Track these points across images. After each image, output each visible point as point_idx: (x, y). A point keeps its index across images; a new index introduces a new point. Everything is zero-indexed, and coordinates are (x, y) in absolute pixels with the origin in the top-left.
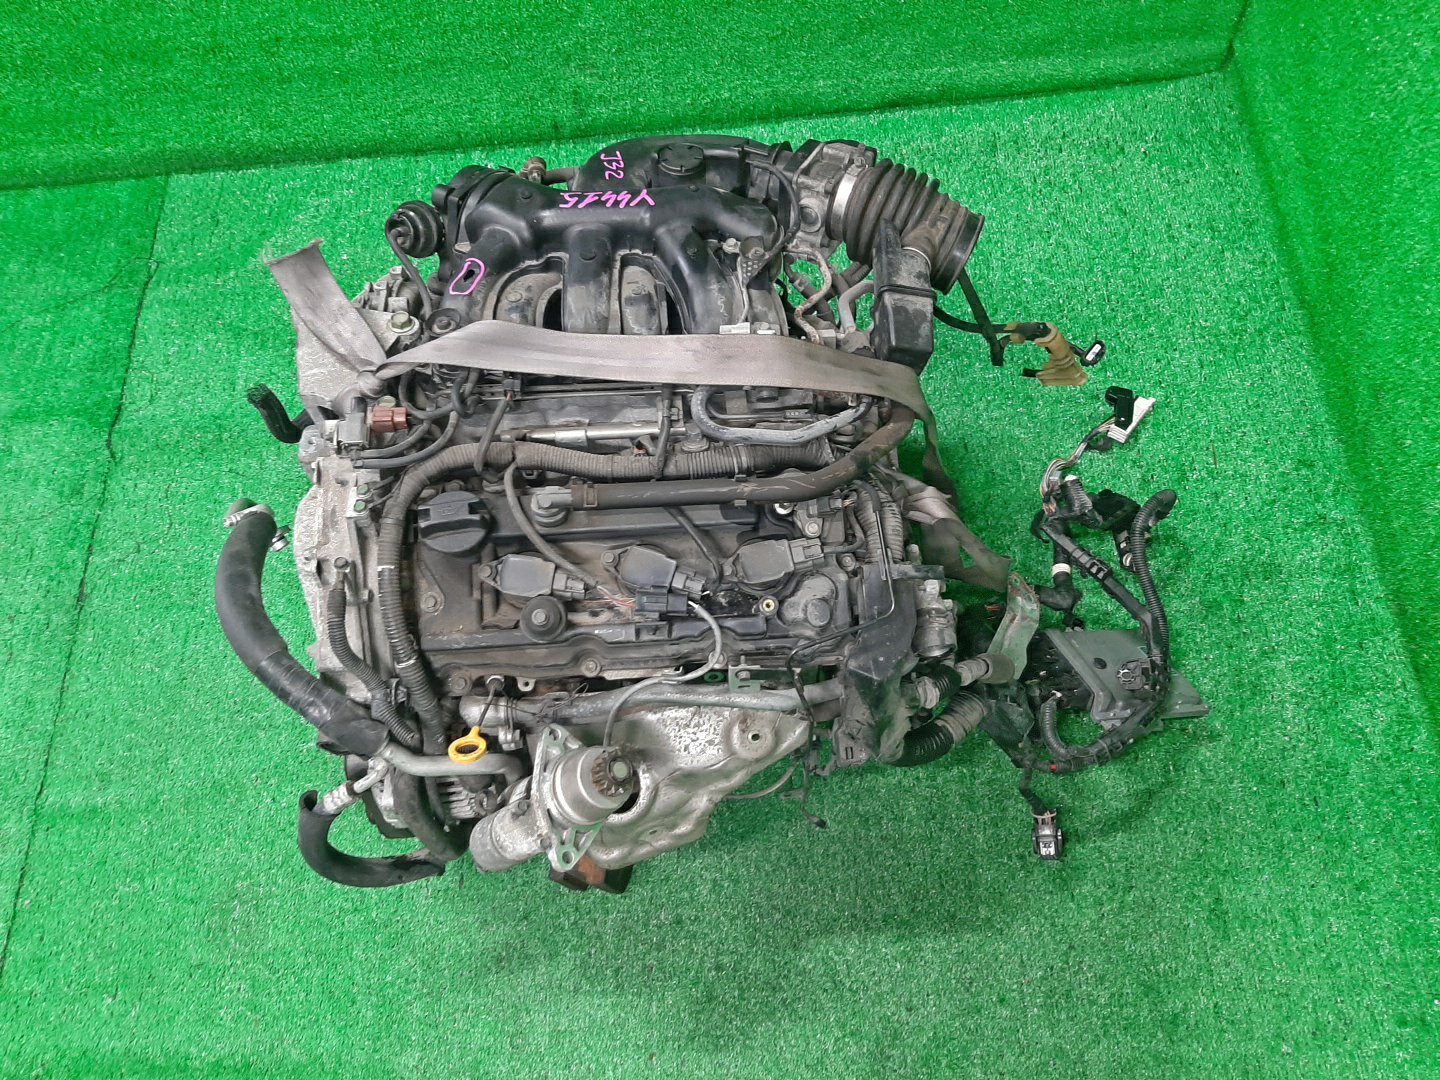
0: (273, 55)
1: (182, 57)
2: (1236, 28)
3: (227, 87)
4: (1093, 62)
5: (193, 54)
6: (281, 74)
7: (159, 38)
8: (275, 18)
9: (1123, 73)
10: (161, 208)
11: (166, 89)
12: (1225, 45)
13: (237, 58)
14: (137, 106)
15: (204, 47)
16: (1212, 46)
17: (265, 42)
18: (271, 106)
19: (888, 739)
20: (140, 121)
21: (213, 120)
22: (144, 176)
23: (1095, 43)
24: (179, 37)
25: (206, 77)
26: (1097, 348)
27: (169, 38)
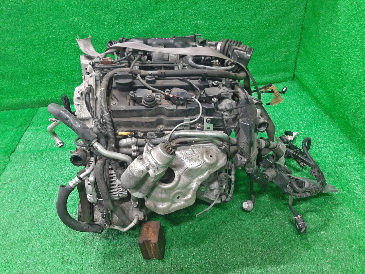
0: (73, 74)
1: (50, 74)
2: (295, 69)
3: (59, 83)
4: (264, 78)
5: (53, 74)
6: (73, 79)
7: (45, 69)
8: (75, 65)
9: (271, 81)
10: (36, 113)
11: (44, 83)
12: (292, 74)
13: (63, 75)
14: (35, 88)
15: (56, 72)
16: (290, 75)
17: (71, 71)
18: (70, 88)
19: (253, 153)
20: (35, 92)
21: (54, 92)
22: (32, 108)
23: (263, 73)
24: (50, 69)
25: (55, 80)
26: (285, 88)
27: (48, 69)
